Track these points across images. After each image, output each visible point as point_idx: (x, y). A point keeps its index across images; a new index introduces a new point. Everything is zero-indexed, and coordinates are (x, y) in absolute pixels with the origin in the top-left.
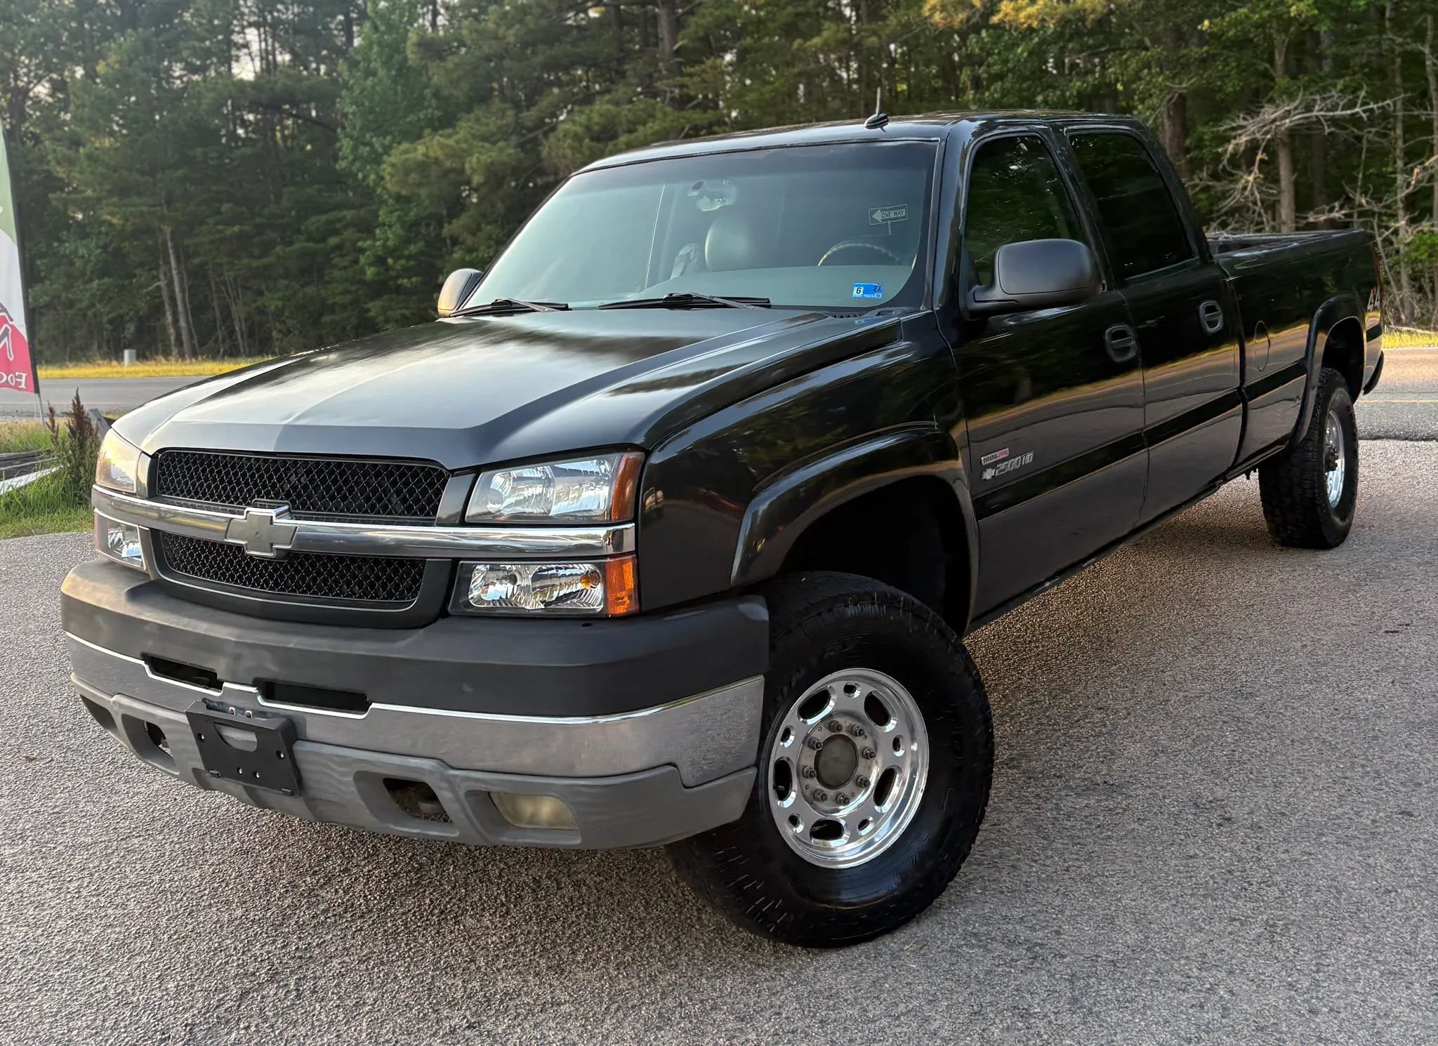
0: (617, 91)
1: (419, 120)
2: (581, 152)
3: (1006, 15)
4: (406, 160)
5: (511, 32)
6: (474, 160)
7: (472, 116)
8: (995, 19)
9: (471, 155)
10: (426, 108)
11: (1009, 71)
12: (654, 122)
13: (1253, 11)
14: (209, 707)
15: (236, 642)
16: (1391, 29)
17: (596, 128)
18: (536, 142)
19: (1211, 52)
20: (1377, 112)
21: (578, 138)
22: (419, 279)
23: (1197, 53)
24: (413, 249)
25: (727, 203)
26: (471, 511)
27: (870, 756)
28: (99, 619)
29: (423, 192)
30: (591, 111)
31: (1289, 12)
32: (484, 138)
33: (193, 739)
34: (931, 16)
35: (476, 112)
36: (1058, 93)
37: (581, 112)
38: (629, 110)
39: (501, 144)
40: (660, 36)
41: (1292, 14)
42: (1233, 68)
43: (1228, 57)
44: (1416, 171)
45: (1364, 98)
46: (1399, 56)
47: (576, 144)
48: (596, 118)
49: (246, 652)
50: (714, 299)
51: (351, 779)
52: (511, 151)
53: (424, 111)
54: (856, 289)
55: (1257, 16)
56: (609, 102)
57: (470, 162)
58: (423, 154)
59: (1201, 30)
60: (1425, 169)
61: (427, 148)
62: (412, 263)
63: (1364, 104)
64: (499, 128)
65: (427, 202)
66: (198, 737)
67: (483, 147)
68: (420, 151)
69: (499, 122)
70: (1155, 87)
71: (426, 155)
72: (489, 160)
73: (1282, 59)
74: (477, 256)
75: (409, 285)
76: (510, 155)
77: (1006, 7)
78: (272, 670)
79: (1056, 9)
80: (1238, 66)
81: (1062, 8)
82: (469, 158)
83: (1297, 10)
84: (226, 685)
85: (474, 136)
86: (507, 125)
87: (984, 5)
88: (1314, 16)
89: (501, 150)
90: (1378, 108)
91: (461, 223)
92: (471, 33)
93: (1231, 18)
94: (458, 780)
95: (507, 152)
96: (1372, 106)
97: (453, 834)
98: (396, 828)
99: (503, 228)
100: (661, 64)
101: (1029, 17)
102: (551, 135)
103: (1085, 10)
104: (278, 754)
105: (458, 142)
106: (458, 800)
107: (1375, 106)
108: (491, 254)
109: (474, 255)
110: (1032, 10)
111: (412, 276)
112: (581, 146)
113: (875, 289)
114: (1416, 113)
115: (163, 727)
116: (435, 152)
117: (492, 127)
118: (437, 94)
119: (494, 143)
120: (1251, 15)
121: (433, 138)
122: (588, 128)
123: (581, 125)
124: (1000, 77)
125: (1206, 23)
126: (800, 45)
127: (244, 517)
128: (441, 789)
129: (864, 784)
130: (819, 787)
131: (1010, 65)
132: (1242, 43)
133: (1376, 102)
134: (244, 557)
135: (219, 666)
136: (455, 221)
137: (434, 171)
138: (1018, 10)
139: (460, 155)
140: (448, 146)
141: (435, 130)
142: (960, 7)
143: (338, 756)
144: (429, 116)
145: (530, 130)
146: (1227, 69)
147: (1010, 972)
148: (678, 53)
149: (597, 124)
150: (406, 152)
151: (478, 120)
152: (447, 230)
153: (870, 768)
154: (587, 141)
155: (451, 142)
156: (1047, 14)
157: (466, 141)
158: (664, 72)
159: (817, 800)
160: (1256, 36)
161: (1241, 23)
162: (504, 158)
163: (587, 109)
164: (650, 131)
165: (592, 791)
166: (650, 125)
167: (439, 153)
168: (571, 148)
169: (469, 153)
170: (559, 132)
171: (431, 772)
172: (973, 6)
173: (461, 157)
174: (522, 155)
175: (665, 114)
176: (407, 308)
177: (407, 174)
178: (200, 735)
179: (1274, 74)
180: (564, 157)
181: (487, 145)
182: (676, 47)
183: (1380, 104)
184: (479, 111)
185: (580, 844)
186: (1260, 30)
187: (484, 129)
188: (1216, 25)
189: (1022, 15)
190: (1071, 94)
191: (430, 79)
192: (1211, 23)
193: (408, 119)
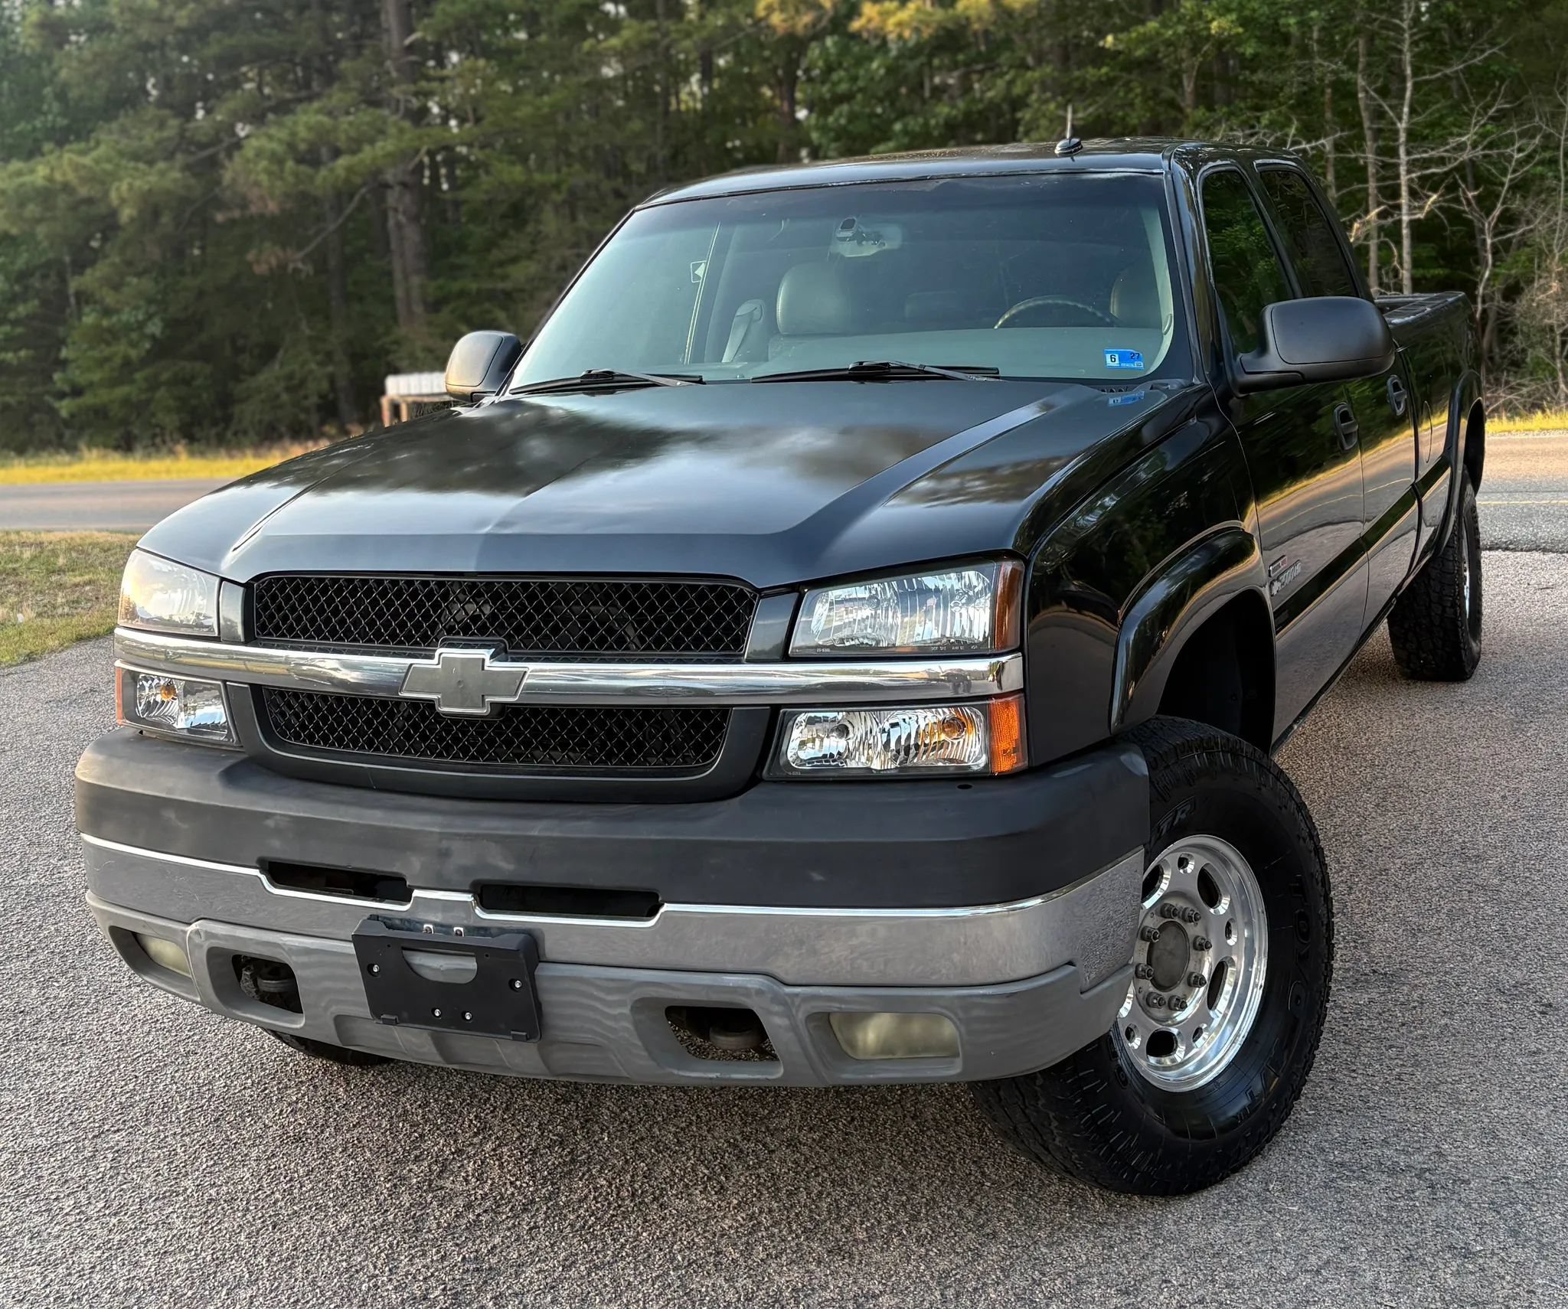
0: (330, 97)
1: (34, 129)
2: (282, 179)
3: (870, 20)
4: (22, 185)
5: (184, 13)
6: (124, 187)
7: (114, 126)
8: (856, 25)
9: (120, 180)
10: (45, 114)
11: (860, 90)
12: (385, 140)
13: (1164, 25)
14: (390, 927)
15: (440, 833)
16: (1321, 54)
17: (303, 147)
18: (213, 163)
19: (1112, 74)
20: (1311, 153)
21: (277, 160)
22: (31, 352)
23: (1093, 76)
24: (22, 310)
25: (886, 247)
26: (798, 641)
27: (1204, 946)
28: (170, 815)
29: (41, 230)
30: (295, 123)
31: (1209, 29)
32: (136, 157)
33: (358, 972)
34: (768, 16)
35: (122, 120)
36: (921, 120)
37: (280, 124)
38: (351, 124)
39: (161, 165)
40: (385, 25)
41: (1213, 32)
42: (1137, 95)
43: (1130, 81)
44: (1356, 225)
45: (1294, 136)
46: (1329, 86)
47: (275, 168)
48: (303, 133)
49: (456, 845)
50: (926, 369)
51: (626, 1010)
52: (176, 175)
53: (42, 118)
54: (1108, 356)
55: (1170, 32)
56: (319, 111)
57: (118, 189)
58: (44, 178)
59: (1103, 48)
60: (1363, 224)
61: (52, 169)
62: (19, 330)
63: (1294, 143)
64: (159, 143)
65: (45, 244)
66: (367, 969)
67: (136, 169)
68: (40, 173)
69: (157, 135)
70: (1044, 116)
71: (50, 179)
72: (146, 187)
73: (1192, 85)
74: (119, 320)
75: (15, 362)
76: (175, 181)
77: (869, 10)
78: (504, 867)
79: (931, 15)
80: (1143, 93)
81: (939, 14)
82: (116, 184)
83: (1219, 27)
84: (416, 893)
85: (121, 154)
86: (169, 139)
87: (835, 6)
88: (1238, 34)
89: (162, 174)
90: (1312, 148)
91: (98, 274)
92: (122, 12)
93: (1139, 34)
94: (797, 1001)
95: (167, 177)
96: (1304, 145)
97: (774, 1073)
98: (681, 1073)
99: (157, 282)
100: (388, 63)
101: (900, 24)
102: (237, 156)
103: (968, 19)
104: (512, 983)
105: (97, 161)
106: (794, 1028)
107: (1308, 146)
108: (141, 317)
109: (114, 319)
110: (904, 15)
111: (20, 349)
112: (282, 170)
113: (1133, 357)
114: (1353, 155)
115: (292, 961)
116: (64, 174)
117: (148, 142)
118: (61, 96)
119: (151, 163)
120: (1162, 31)
121: (60, 157)
122: (291, 146)
123: (280, 141)
124: (848, 98)
125: (1110, 38)
126: (592, 46)
127: (435, 661)
128: (770, 1013)
129: (1199, 981)
130: (1152, 989)
131: (861, 83)
132: (1149, 65)
133: (1309, 142)
134: (439, 717)
135: (409, 867)
136: (89, 271)
137: (62, 201)
138: (885, 15)
139: (103, 181)
140: (84, 166)
141: (61, 143)
142: (802, 8)
143: (613, 980)
144: (49, 125)
145: (202, 146)
146: (1131, 96)
147: (1415, 1205)
148: (410, 49)
149: (303, 140)
150: (19, 173)
151: (124, 131)
152: (74, 284)
153: (1201, 962)
154: (290, 164)
155: (87, 160)
156: (921, 21)
157: (109, 160)
158: (394, 74)
159: (1154, 1006)
160: (1165, 57)
161: (1151, 39)
162: (167, 183)
163: (288, 120)
164: (380, 153)
165: (994, 1001)
166: (380, 144)
167: (71, 177)
168: (270, 173)
169: (114, 176)
170: (249, 151)
171: (759, 992)
172: (820, 7)
173: (103, 183)
174: (192, 181)
175: (401, 131)
176: (12, 394)
177: (22, 205)
178: (370, 967)
179: (1182, 105)
180: (257, 184)
181: (141, 166)
182: (408, 41)
183: (1313, 144)
184: (124, 119)
185: (959, 1075)
186: (1171, 49)
187: (135, 144)
188: (1121, 41)
189: (891, 22)
190: (937, 124)
191: (55, 73)
192: (1116, 39)
193: (17, 129)
